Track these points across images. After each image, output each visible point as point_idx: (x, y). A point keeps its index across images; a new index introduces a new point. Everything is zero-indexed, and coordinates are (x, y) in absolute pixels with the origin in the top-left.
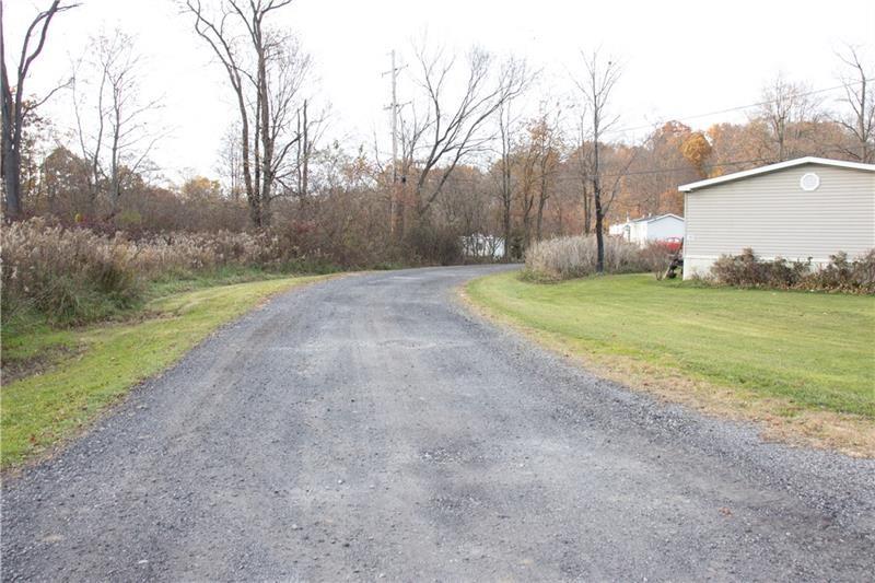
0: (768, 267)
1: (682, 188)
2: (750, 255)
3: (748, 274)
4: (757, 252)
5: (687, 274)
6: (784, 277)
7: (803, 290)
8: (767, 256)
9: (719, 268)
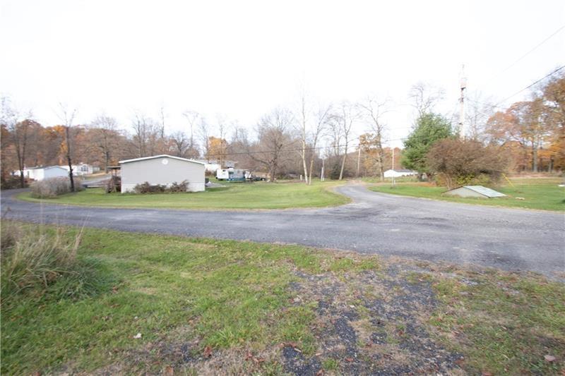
0: (154, 187)
1: (120, 162)
2: (147, 184)
3: (147, 190)
4: (149, 183)
5: (123, 190)
6: (160, 190)
7: (167, 193)
8: (153, 184)
9: (137, 188)
